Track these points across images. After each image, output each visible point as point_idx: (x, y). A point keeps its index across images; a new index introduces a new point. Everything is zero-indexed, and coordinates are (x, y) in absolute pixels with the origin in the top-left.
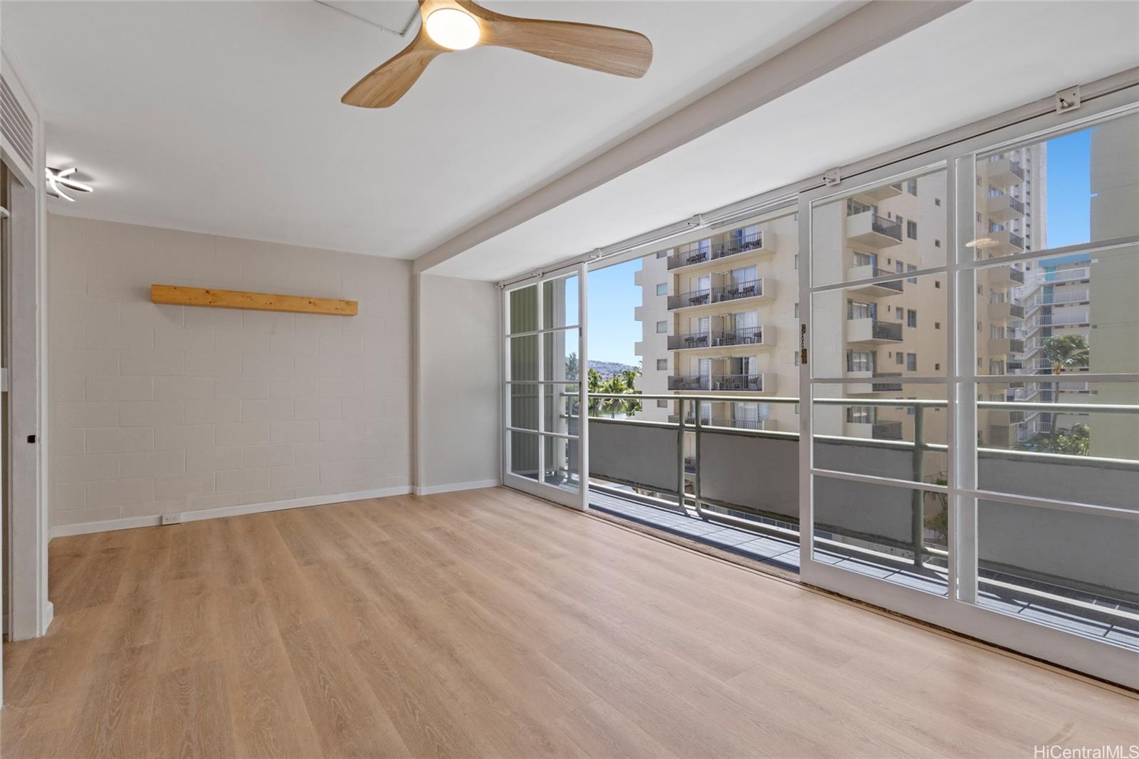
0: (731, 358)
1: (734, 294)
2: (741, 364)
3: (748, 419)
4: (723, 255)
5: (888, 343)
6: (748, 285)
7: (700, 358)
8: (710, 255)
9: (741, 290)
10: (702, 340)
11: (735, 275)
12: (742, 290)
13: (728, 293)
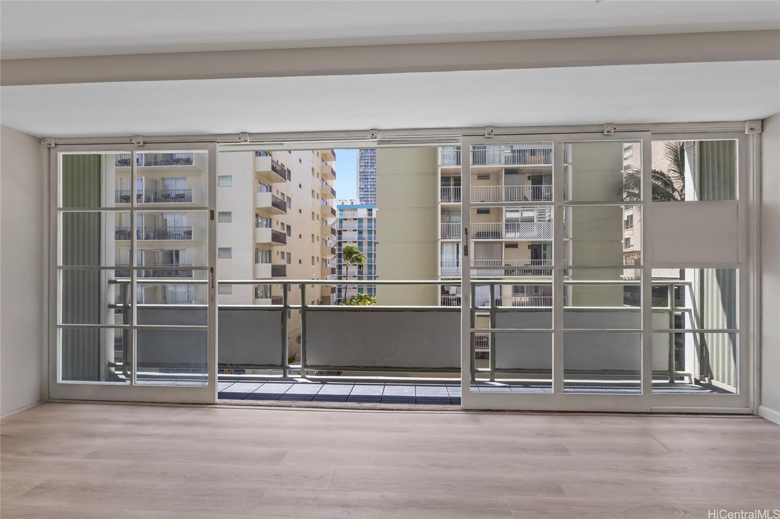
0: (162, 250)
1: (166, 197)
2: (172, 256)
5: (277, 245)
6: (179, 193)
11: (167, 183)
12: (174, 196)
13: (162, 196)
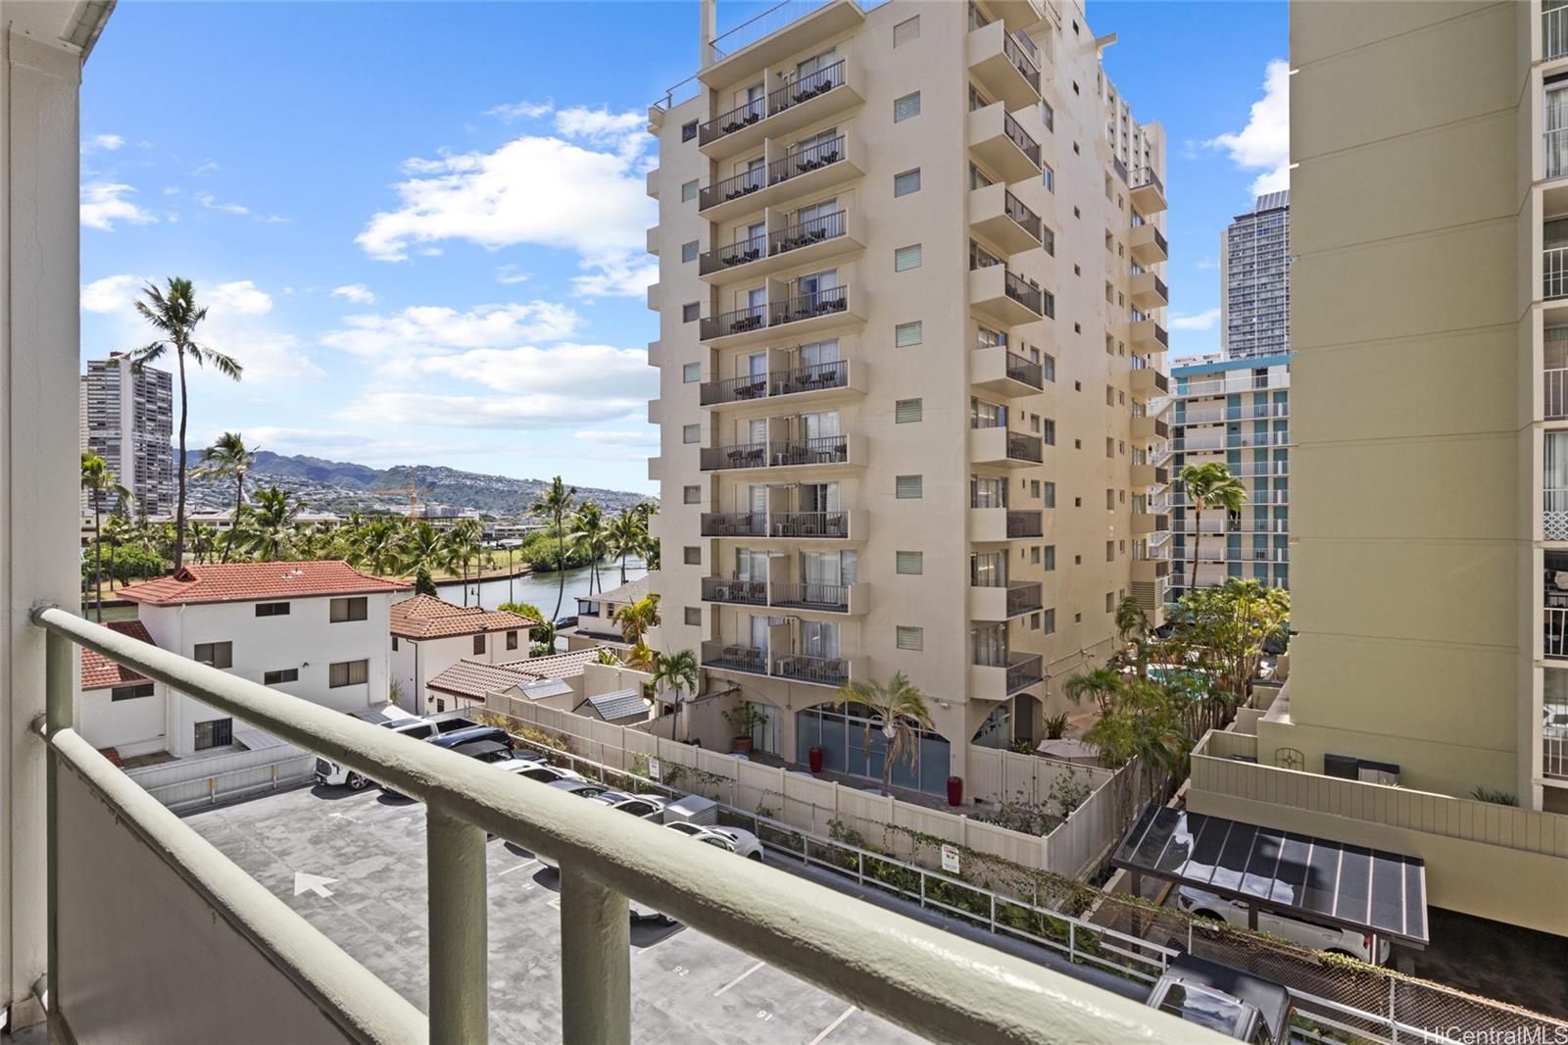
0: (800, 484)
1: (805, 383)
3: (826, 583)
4: (787, 319)
5: (1023, 466)
6: (826, 370)
7: (752, 484)
8: (767, 319)
9: (815, 377)
10: (756, 456)
11: (806, 353)
12: (817, 378)
13: (797, 380)
